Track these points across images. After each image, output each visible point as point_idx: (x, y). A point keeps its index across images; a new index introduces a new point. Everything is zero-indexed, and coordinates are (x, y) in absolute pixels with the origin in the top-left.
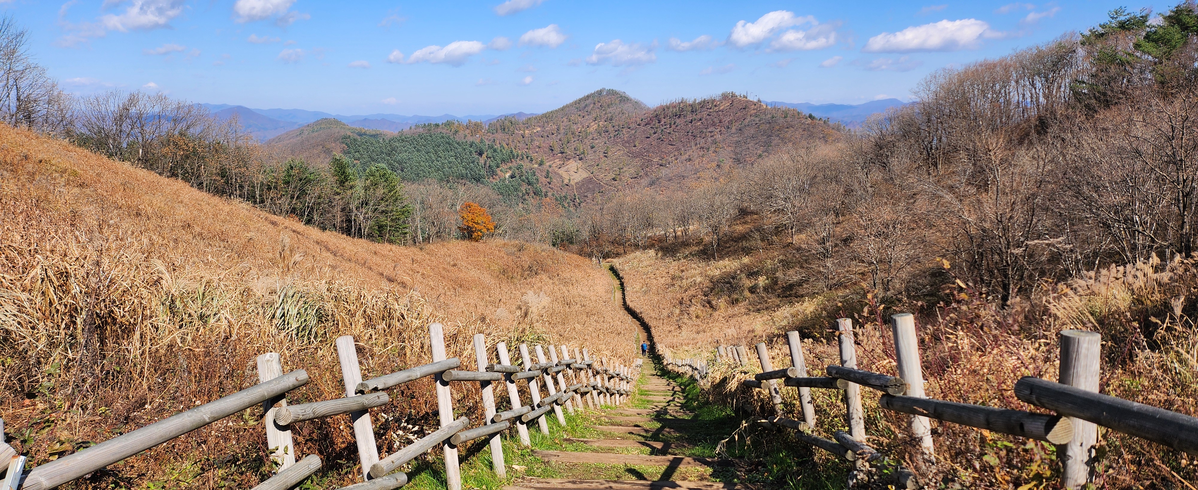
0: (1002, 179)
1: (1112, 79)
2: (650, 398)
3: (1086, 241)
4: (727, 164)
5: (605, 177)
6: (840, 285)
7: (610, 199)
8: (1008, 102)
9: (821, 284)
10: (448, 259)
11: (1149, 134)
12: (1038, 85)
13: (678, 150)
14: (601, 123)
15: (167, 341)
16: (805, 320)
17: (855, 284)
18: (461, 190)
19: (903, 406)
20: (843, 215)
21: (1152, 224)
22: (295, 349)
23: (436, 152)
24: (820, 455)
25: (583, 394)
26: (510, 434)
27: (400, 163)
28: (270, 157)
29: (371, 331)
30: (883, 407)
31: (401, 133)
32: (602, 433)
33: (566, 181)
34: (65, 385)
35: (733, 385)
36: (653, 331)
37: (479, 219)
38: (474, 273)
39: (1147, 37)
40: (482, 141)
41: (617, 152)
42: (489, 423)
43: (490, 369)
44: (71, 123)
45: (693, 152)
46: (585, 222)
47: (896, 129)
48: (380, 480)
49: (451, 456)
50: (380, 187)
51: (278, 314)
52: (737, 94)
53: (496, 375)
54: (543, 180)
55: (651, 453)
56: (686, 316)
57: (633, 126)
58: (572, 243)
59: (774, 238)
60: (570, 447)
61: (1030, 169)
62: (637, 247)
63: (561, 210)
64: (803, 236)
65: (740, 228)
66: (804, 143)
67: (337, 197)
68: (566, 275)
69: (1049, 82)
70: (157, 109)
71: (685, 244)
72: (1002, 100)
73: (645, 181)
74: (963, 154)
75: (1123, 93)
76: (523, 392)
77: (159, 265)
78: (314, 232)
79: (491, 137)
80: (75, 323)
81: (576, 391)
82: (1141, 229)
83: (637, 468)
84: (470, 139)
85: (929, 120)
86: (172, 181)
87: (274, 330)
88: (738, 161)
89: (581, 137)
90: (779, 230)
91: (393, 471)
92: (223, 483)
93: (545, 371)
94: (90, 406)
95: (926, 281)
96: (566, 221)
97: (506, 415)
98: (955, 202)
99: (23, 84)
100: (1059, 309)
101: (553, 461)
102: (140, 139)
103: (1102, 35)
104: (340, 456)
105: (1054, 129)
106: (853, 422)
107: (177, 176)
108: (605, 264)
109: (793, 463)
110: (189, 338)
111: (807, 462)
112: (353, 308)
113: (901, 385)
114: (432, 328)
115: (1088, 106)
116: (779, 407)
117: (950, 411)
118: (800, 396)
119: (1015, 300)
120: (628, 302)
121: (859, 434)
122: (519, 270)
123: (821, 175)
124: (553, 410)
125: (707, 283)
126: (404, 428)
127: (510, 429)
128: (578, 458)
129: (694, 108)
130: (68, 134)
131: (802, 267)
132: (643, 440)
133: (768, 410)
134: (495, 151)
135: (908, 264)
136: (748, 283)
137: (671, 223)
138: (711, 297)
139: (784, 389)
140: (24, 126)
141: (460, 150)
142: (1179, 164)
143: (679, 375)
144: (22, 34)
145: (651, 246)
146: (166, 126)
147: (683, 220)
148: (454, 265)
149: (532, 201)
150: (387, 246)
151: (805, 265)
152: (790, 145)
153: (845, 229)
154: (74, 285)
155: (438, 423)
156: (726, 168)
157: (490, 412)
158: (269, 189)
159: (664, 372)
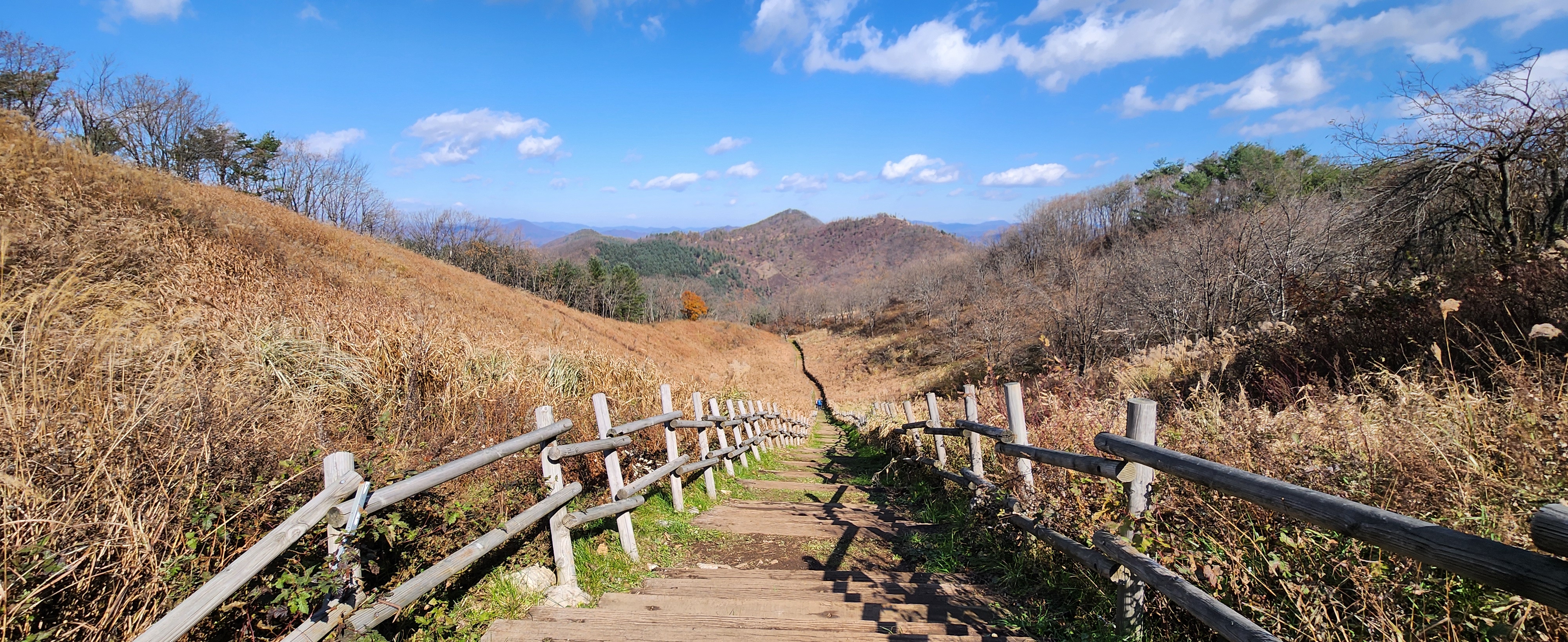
0: (1081, 281)
1: (1158, 210)
2: (823, 440)
3: (1139, 327)
4: (881, 266)
5: (790, 273)
6: (963, 357)
7: (794, 291)
8: (1083, 225)
9: (949, 356)
10: (673, 334)
11: (1185, 250)
12: (1105, 213)
13: (845, 255)
14: (788, 234)
15: (469, 394)
16: (938, 383)
17: (974, 356)
18: (683, 283)
19: (1012, 451)
20: (966, 305)
21: (1186, 315)
22: (562, 401)
23: (665, 255)
24: (949, 485)
25: (773, 437)
26: (719, 467)
27: (639, 262)
28: (544, 257)
29: (616, 388)
30: (996, 451)
31: (640, 240)
32: (787, 466)
33: (761, 277)
34: (396, 425)
35: (885, 433)
36: (825, 390)
37: (697, 305)
38: (692, 345)
39: (1183, 180)
40: (699, 247)
41: (799, 256)
42: (704, 459)
43: (705, 418)
44: (402, 231)
45: (856, 256)
46: (775, 308)
47: (1004, 242)
48: (624, 501)
49: (676, 483)
50: (624, 280)
51: (550, 375)
52: (889, 214)
53: (709, 423)
54: (744, 276)
55: (824, 482)
56: (850, 379)
57: (811, 236)
58: (765, 323)
59: (916, 321)
60: (763, 477)
61: (1100, 274)
62: (814, 326)
63: (757, 298)
64: (936, 320)
65: (890, 314)
66: (937, 252)
67: (592, 287)
68: (761, 346)
69: (1113, 211)
70: (463, 222)
71: (850, 325)
72: (1079, 223)
73: (820, 278)
74: (1052, 262)
75: (1167, 220)
76: (728, 435)
77: (464, 338)
78: (575, 313)
79: (706, 243)
80: (403, 380)
81: (767, 435)
82: (1178, 318)
83: (813, 493)
84: (690, 245)
85: (1028, 237)
86: (473, 274)
87: (547, 387)
88: (889, 263)
89: (774, 243)
90: (919, 315)
91: (632, 496)
92: (510, 501)
93: (745, 420)
94: (414, 441)
95: (1025, 355)
96: (760, 306)
97: (717, 453)
98: (1046, 296)
99: (368, 203)
100: (1120, 376)
101: (751, 486)
102: (451, 244)
103: (1150, 177)
104: (593, 482)
105: (1116, 246)
106: (974, 461)
107: (476, 271)
108: (790, 339)
109: (928, 490)
110: (485, 392)
111: (939, 489)
112: (603, 371)
113: (1011, 435)
114: (662, 388)
115: (1140, 229)
116: (920, 449)
117: (1046, 455)
118: (935, 441)
119: (1088, 370)
120: (807, 368)
121: (979, 470)
122: (726, 343)
123: (949, 276)
124: (751, 449)
125: (866, 354)
126: (642, 462)
127: (720, 463)
128: (769, 485)
129: (857, 224)
130: (399, 239)
131: (936, 343)
132: (818, 472)
133: (911, 451)
134: (709, 254)
135: (1013, 342)
136: (896, 355)
137: (839, 308)
138: (868, 365)
139: (923, 436)
140: (368, 233)
141: (683, 252)
142: (1205, 273)
143: (844, 423)
144: (366, 167)
145: (825, 326)
146: (470, 234)
147: (849, 307)
148: (677, 339)
149: (735, 291)
150: (628, 324)
151: (938, 342)
152: (927, 253)
153: (967, 316)
154: (403, 352)
155: (666, 458)
156: (880, 268)
157: (705, 450)
158: (543, 280)
159: (833, 421)
